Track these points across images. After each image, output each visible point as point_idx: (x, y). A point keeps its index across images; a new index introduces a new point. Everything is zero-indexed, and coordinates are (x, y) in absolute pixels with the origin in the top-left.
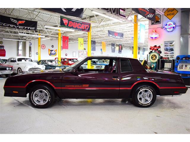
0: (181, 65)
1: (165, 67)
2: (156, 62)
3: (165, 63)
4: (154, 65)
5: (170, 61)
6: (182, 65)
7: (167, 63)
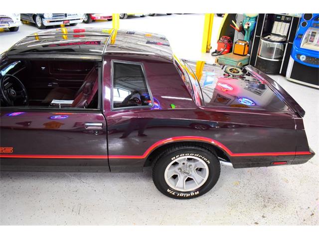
0: (310, 34)
1: (273, 32)
2: (256, 17)
3: (276, 23)
4: (250, 25)
5: (288, 19)
6: (313, 33)
7: (280, 23)
